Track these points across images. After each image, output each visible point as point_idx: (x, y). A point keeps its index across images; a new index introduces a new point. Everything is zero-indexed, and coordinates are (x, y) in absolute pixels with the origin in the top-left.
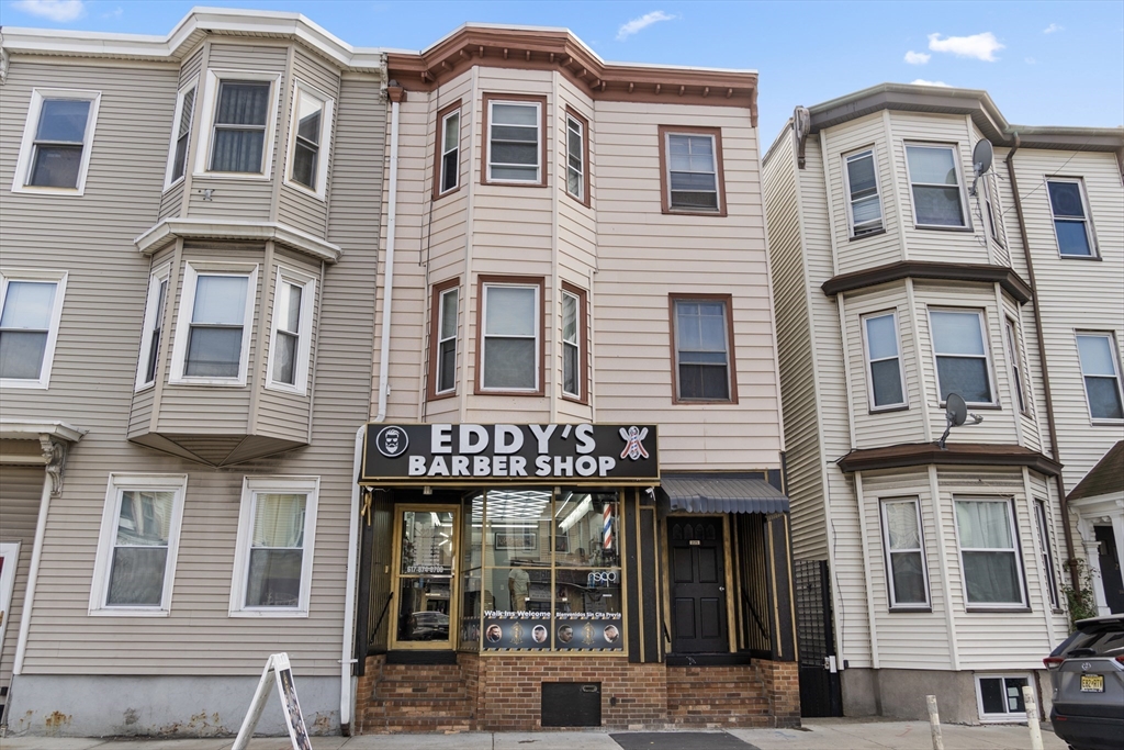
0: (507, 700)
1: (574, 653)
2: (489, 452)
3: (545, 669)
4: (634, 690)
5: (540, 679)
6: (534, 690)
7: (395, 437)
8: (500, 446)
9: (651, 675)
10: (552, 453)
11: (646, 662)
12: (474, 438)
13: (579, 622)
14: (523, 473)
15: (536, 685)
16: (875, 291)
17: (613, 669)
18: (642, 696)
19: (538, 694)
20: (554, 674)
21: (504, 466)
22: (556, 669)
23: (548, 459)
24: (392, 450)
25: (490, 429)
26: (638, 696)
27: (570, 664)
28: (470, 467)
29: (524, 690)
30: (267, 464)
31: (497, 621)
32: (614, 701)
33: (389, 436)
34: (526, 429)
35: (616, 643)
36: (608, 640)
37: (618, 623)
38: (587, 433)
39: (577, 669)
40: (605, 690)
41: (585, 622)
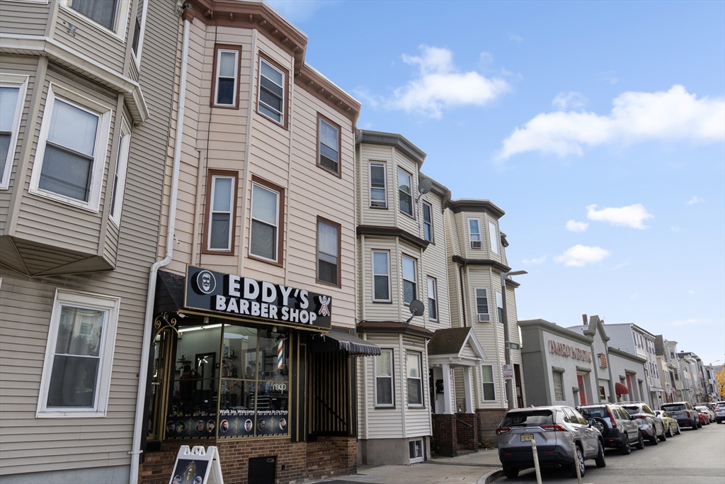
0: (230, 473)
1: (265, 437)
2: (259, 299)
3: (251, 449)
4: (293, 459)
5: (248, 456)
6: (245, 464)
7: (208, 279)
8: (265, 298)
9: (300, 449)
10: (289, 306)
11: (300, 441)
12: (252, 289)
13: (268, 417)
14: (276, 317)
15: (246, 460)
16: (381, 238)
17: (283, 447)
18: (295, 462)
19: (246, 467)
20: (255, 452)
21: (267, 311)
22: (256, 449)
23: (287, 309)
24: (207, 288)
25: (260, 284)
26: (294, 463)
27: (263, 445)
28: (250, 309)
29: (240, 465)
30: (77, 281)
31: (226, 417)
32: (283, 467)
33: (205, 278)
34: (277, 287)
35: (285, 430)
36: (281, 428)
37: (286, 417)
38: (305, 296)
39: (267, 448)
40: (280, 461)
41: (271, 416)
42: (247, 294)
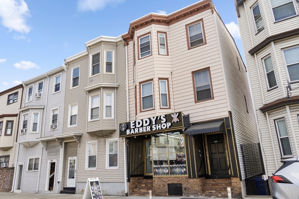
0: (160, 188)
1: (175, 176)
2: (142, 126)
3: (168, 180)
4: (191, 186)
5: (167, 183)
6: (166, 186)
7: (124, 126)
9: (195, 181)
10: (156, 124)
11: (193, 178)
12: (139, 123)
13: (175, 167)
14: (150, 130)
15: (166, 184)
16: (264, 49)
17: (185, 180)
18: (193, 187)
19: (167, 187)
20: (170, 182)
22: (170, 180)
23: (155, 126)
24: (123, 129)
25: (142, 120)
26: (192, 187)
27: (173, 179)
28: (139, 131)
29: (163, 186)
30: (110, 135)
31: (156, 168)
32: (185, 189)
33: (123, 126)
34: (150, 119)
35: (185, 173)
36: (183, 172)
37: (185, 167)
38: (164, 117)
39: (176, 180)
40: (183, 186)
41: (177, 167)
42: (137, 126)
